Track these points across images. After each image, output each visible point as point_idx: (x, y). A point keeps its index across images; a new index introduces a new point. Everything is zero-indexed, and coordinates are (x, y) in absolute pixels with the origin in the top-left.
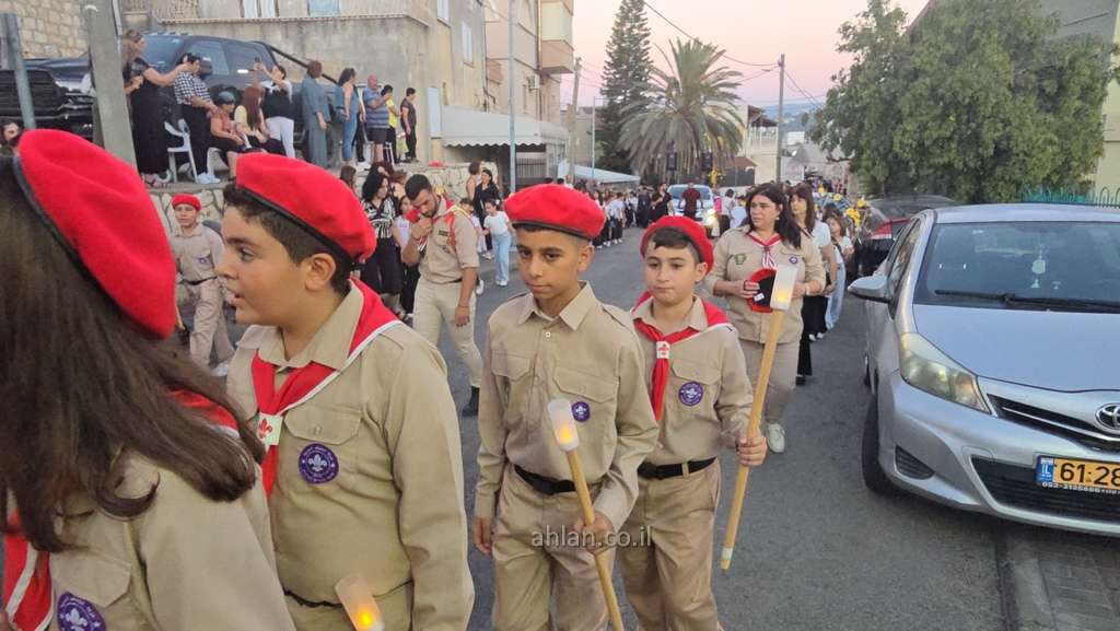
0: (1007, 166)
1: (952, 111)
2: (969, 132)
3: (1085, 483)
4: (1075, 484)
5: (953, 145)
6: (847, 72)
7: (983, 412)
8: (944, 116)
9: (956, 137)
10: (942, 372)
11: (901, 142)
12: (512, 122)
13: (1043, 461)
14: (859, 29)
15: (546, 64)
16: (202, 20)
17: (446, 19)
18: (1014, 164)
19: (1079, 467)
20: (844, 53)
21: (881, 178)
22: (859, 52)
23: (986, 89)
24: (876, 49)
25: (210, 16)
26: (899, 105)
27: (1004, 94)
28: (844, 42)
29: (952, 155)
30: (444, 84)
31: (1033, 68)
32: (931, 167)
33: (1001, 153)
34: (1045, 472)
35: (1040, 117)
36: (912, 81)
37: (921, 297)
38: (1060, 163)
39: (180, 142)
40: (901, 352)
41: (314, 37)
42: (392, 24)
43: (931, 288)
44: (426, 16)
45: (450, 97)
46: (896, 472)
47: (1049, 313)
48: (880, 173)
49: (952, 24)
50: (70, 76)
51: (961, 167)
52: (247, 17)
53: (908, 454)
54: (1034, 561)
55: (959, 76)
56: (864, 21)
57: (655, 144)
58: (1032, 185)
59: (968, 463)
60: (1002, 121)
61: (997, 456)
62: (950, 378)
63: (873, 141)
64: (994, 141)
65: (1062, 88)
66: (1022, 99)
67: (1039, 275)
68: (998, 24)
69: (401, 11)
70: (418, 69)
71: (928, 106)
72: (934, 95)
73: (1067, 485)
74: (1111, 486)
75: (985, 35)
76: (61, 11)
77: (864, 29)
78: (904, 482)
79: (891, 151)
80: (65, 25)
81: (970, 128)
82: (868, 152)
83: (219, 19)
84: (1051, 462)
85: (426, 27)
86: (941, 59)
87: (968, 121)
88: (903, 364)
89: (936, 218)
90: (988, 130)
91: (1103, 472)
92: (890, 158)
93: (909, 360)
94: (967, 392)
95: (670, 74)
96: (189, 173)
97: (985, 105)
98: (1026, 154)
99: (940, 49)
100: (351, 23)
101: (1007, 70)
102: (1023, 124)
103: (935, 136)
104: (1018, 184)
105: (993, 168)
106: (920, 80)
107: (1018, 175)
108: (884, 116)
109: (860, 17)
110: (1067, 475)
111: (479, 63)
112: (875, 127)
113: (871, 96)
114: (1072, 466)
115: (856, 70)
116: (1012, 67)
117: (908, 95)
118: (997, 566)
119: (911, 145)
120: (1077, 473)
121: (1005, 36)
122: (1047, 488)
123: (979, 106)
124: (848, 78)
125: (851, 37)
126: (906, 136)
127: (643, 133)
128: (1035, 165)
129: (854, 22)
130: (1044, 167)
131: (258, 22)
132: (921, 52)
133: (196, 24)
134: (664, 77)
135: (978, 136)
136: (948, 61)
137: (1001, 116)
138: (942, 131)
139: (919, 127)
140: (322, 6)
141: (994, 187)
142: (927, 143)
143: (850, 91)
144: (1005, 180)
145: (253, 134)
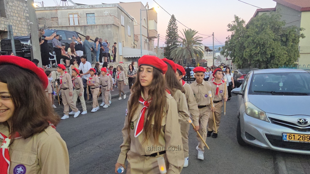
0: (274, 60)
1: (258, 46)
2: (263, 51)
3: (295, 140)
4: (292, 140)
5: (259, 55)
6: (230, 36)
7: (268, 122)
8: (256, 47)
9: (260, 53)
10: (256, 112)
11: (245, 54)
12: (141, 51)
13: (284, 134)
14: (233, 25)
15: (150, 36)
16: (59, 26)
17: (123, 25)
18: (276, 59)
19: (293, 136)
20: (229, 32)
21: (241, 64)
22: (233, 31)
23: (267, 40)
24: (237, 30)
25: (61, 25)
26: (244, 45)
27: (272, 41)
28: (229, 29)
29: (259, 57)
30: (123, 41)
31: (279, 34)
32: (254, 61)
33: (272, 57)
34: (284, 137)
35: (282, 47)
36: (247, 38)
37: (250, 93)
38: (288, 59)
39: (53, 57)
40: (245, 107)
41: (89, 30)
42: (109, 26)
43: (253, 90)
44: (118, 24)
45: (125, 45)
46: (245, 139)
47: (284, 96)
48: (241, 63)
49: (257, 24)
50: (24, 41)
51: (262, 61)
52: (71, 25)
53: (248, 134)
54: (284, 162)
55: (260, 37)
56: (234, 23)
57: (180, 56)
58: (281, 65)
59: (264, 136)
61: (272, 133)
62: (258, 113)
63: (238, 54)
64: (270, 54)
65: (287, 39)
66: (277, 42)
67: (281, 87)
68: (269, 23)
69: (111, 22)
70: (116, 37)
71: (252, 45)
72: (253, 42)
73: (291, 140)
74: (302, 140)
75: (266, 26)
76: (22, 24)
77: (234, 25)
78: (247, 141)
79: (243, 57)
80: (23, 28)
82: (237, 57)
83: (64, 26)
84: (286, 134)
85: (118, 27)
87: (263, 49)
88: (246, 110)
89: (253, 73)
90: (268, 51)
91: (300, 137)
93: (248, 109)
94: (263, 117)
95: (183, 38)
96: (55, 66)
97: (267, 44)
98: (279, 57)
100: (98, 26)
101: (273, 35)
102: (278, 49)
103: (254, 52)
105: (271, 60)
106: (250, 38)
107: (277, 62)
108: (241, 47)
110: (290, 138)
111: (132, 36)
112: (238, 50)
113: (236, 43)
114: (291, 135)
115: (232, 36)
116: (274, 33)
117: (246, 42)
118: (274, 163)
119: (248, 55)
120: (293, 137)
121: (271, 26)
122: (285, 141)
123: (265, 44)
124: (230, 38)
125: (231, 27)
126: (247, 53)
127: (176, 53)
128: (281, 60)
129: (231, 24)
130: (284, 60)
131: (74, 26)
132: (249, 31)
133: (57, 27)
134: (182, 39)
135: (266, 52)
136: (257, 33)
137: (271, 47)
138: (256, 51)
139: (250, 50)
140: (91, 22)
141: (271, 66)
142: (252, 54)
143: (231, 41)
144: (274, 64)
145: (72, 55)
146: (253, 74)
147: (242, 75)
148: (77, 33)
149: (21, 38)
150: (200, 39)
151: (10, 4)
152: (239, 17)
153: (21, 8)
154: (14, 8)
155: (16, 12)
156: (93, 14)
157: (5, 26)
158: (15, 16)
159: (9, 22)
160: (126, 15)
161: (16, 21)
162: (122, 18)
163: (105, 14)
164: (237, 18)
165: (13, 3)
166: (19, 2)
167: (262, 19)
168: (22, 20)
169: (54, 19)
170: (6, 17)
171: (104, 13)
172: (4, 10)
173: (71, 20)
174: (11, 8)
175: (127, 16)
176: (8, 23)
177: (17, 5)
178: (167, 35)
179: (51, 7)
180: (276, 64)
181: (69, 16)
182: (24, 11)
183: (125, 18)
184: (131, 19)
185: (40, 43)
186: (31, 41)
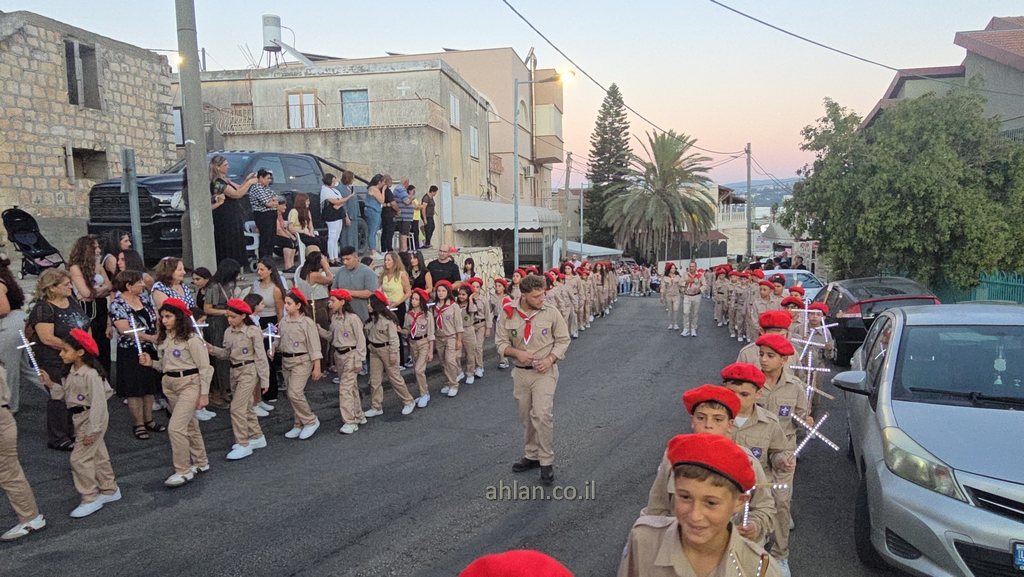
0: (963, 250)
1: (908, 201)
2: (926, 220)
5: (912, 232)
6: (811, 167)
7: (962, 501)
8: (902, 207)
9: (914, 224)
10: (922, 464)
11: (864, 228)
12: (516, 213)
13: (1018, 547)
14: (819, 131)
15: (539, 156)
16: (257, 131)
17: (457, 125)
18: (970, 248)
20: (807, 152)
21: (847, 260)
22: (821, 151)
23: (937, 182)
24: (835, 150)
25: (261, 128)
26: (860, 197)
27: (955, 187)
28: (807, 142)
29: (912, 240)
30: (455, 178)
31: (983, 163)
32: (893, 250)
33: (958, 239)
35: (989, 207)
36: (870, 176)
37: (898, 394)
38: (1013, 247)
40: (885, 443)
41: (349, 143)
42: (414, 132)
43: (907, 385)
44: (442, 124)
45: (459, 189)
46: (886, 550)
47: (1012, 412)
48: (848, 257)
49: (903, 127)
50: (162, 191)
51: (921, 251)
52: (293, 127)
53: (897, 536)
55: (914, 172)
56: (824, 125)
57: (636, 221)
58: (989, 267)
59: (950, 546)
60: (956, 211)
61: (978, 542)
62: (930, 470)
63: (839, 229)
64: (950, 229)
65: (1008, 180)
66: (972, 191)
67: (1002, 372)
68: (944, 127)
69: (419, 119)
70: (434, 165)
71: (887, 198)
72: (891, 188)
75: (934, 136)
76: (145, 129)
77: (824, 132)
78: (892, 560)
79: (855, 236)
80: (148, 139)
81: (926, 217)
82: (835, 237)
83: (271, 130)
85: (441, 133)
86: (895, 157)
87: (924, 212)
88: (888, 457)
89: (905, 320)
90: (944, 219)
92: (855, 243)
93: (893, 452)
94: (944, 484)
95: (648, 161)
97: (939, 197)
98: (980, 240)
99: (893, 148)
100: (380, 131)
101: (957, 166)
102: (976, 213)
103: (895, 223)
104: (976, 266)
105: (950, 252)
106: (878, 176)
107: (974, 258)
108: (848, 204)
109: (820, 122)
111: (483, 159)
112: (839, 215)
113: (834, 189)
115: (819, 166)
116: (963, 160)
117: (868, 189)
119: (873, 232)
121: (951, 138)
123: (933, 197)
124: (812, 173)
125: (813, 138)
126: (869, 224)
127: (625, 211)
128: (989, 249)
129: (815, 125)
130: (998, 251)
131: (302, 132)
132: (877, 151)
133: (251, 134)
134: (643, 163)
135: (934, 224)
136: (901, 159)
137: (954, 206)
138: (901, 219)
139: (880, 216)
140: (354, 118)
141: (953, 269)
142: (889, 230)
143: (814, 184)
144: (963, 263)
145: (302, 231)
146: (904, 326)
147: (856, 300)
148: (318, 160)
149: (152, 182)
150: (704, 164)
151: (114, 66)
152: (841, 106)
153: (144, 80)
154: (124, 78)
155: (129, 90)
156: (361, 93)
157: (97, 136)
158: (127, 104)
159: (108, 123)
160: (467, 92)
161: (129, 118)
162: (454, 103)
163: (401, 91)
164: (833, 109)
165: (123, 65)
166: (138, 61)
167: (922, 112)
168: (148, 115)
169: (243, 108)
170: (100, 109)
171: (398, 88)
172: (97, 86)
173: (295, 112)
174: (116, 78)
175: (470, 95)
176: (105, 125)
177: (134, 69)
178: (594, 149)
179: (233, 71)
180: (970, 264)
181: (287, 98)
182: (154, 85)
183: (462, 102)
184: (480, 105)
185: (214, 202)
186: (186, 197)
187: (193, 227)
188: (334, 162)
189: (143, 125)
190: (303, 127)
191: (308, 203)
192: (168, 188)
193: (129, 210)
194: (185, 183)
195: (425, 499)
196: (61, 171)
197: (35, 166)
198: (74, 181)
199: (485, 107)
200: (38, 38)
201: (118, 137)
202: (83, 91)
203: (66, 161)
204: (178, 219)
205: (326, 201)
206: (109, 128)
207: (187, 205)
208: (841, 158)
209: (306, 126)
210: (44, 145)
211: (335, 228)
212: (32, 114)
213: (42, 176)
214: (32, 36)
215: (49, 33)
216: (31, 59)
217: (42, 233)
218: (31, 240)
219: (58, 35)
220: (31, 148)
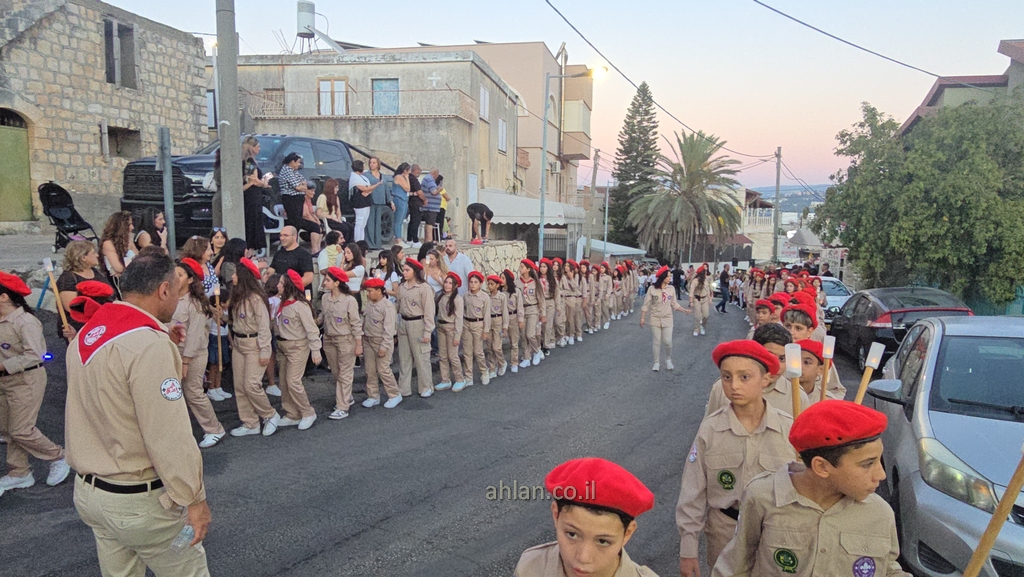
0: (999, 263)
1: (945, 211)
2: (962, 231)
5: (948, 242)
6: (845, 172)
8: (938, 216)
9: (950, 235)
10: (959, 477)
11: (897, 237)
12: (542, 208)
14: (855, 136)
15: (567, 152)
16: (288, 116)
17: (486, 118)
20: (842, 157)
21: (879, 270)
22: (857, 156)
23: (977, 193)
24: (871, 155)
25: (292, 113)
26: (894, 205)
27: (995, 198)
28: (842, 147)
29: (947, 251)
30: (482, 171)
32: (926, 261)
33: (994, 252)
36: (906, 184)
37: (935, 404)
39: (274, 224)
40: (921, 455)
41: (378, 132)
42: (443, 123)
43: (945, 397)
44: (471, 115)
45: (486, 182)
46: (918, 563)
48: (879, 266)
49: (942, 135)
50: (194, 171)
51: (956, 262)
52: (323, 114)
53: (930, 549)
55: (952, 182)
56: (860, 130)
57: (661, 221)
59: (988, 564)
60: (994, 222)
61: (1015, 559)
62: (967, 483)
63: (871, 236)
64: (987, 241)
66: (1012, 203)
68: (985, 137)
69: (449, 110)
70: (462, 158)
71: (923, 207)
72: (927, 196)
75: (973, 146)
77: (860, 137)
79: (888, 245)
81: (963, 228)
82: (866, 245)
83: (301, 116)
85: (470, 124)
86: (933, 165)
87: (961, 222)
88: (925, 468)
89: (944, 330)
90: (981, 231)
92: (887, 252)
93: (929, 463)
94: (983, 499)
95: (675, 161)
97: (977, 208)
98: (1018, 253)
99: (931, 156)
100: (409, 121)
101: (997, 177)
102: (1015, 226)
103: (930, 233)
104: (1012, 280)
105: (986, 266)
106: (914, 184)
107: (1012, 272)
108: (881, 211)
109: (856, 126)
111: (511, 152)
112: (872, 222)
113: (867, 196)
115: (853, 171)
116: (1003, 171)
117: (903, 197)
119: (907, 241)
121: (992, 148)
123: (971, 208)
124: (846, 178)
125: (848, 143)
126: (903, 233)
127: (650, 211)
129: (851, 130)
131: (332, 119)
132: (914, 158)
133: (282, 120)
134: (670, 164)
135: (971, 236)
136: (939, 168)
137: (992, 218)
138: (936, 229)
139: (914, 225)
140: (384, 107)
141: (988, 283)
142: (923, 240)
143: (848, 190)
144: (1000, 278)
145: (330, 217)
146: (943, 336)
147: (887, 310)
148: (348, 146)
149: (185, 162)
150: (732, 167)
151: (151, 47)
152: (879, 111)
153: (179, 61)
154: (160, 59)
155: (165, 71)
156: (392, 82)
157: (132, 115)
158: (162, 85)
159: (143, 103)
160: (497, 85)
161: (164, 98)
162: (484, 96)
163: (431, 81)
164: (871, 114)
165: (160, 46)
166: (175, 43)
167: (962, 120)
168: (182, 96)
169: (274, 93)
170: (135, 88)
171: (429, 78)
172: (133, 65)
173: (325, 99)
174: (152, 59)
175: (500, 88)
176: (140, 105)
177: (170, 51)
178: (621, 147)
179: (266, 56)
180: (1007, 278)
181: (319, 84)
182: (189, 66)
183: (491, 94)
184: (510, 98)
185: (245, 183)
186: (218, 178)
187: (223, 208)
188: (363, 149)
189: (177, 106)
190: (333, 113)
191: (336, 189)
192: (200, 169)
193: (162, 189)
194: (218, 164)
195: (446, 487)
196: (96, 148)
197: (72, 142)
198: (108, 159)
199: (514, 100)
200: (79, 16)
201: (152, 117)
202: (120, 70)
203: (101, 138)
204: (209, 200)
205: (355, 188)
206: (144, 108)
207: (219, 186)
208: (877, 165)
209: (336, 113)
210: (81, 123)
211: (363, 215)
212: (70, 91)
213: (77, 152)
214: (72, 14)
215: (90, 11)
216: (71, 37)
217: (76, 208)
218: (65, 215)
219: (98, 14)
220: (67, 125)
